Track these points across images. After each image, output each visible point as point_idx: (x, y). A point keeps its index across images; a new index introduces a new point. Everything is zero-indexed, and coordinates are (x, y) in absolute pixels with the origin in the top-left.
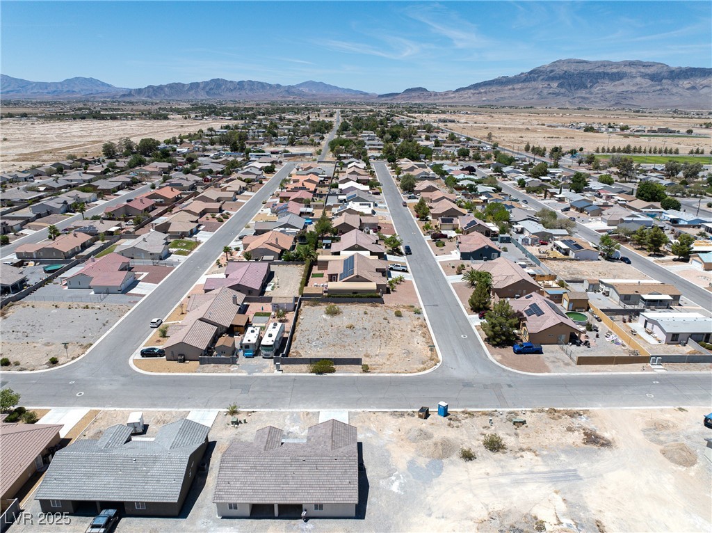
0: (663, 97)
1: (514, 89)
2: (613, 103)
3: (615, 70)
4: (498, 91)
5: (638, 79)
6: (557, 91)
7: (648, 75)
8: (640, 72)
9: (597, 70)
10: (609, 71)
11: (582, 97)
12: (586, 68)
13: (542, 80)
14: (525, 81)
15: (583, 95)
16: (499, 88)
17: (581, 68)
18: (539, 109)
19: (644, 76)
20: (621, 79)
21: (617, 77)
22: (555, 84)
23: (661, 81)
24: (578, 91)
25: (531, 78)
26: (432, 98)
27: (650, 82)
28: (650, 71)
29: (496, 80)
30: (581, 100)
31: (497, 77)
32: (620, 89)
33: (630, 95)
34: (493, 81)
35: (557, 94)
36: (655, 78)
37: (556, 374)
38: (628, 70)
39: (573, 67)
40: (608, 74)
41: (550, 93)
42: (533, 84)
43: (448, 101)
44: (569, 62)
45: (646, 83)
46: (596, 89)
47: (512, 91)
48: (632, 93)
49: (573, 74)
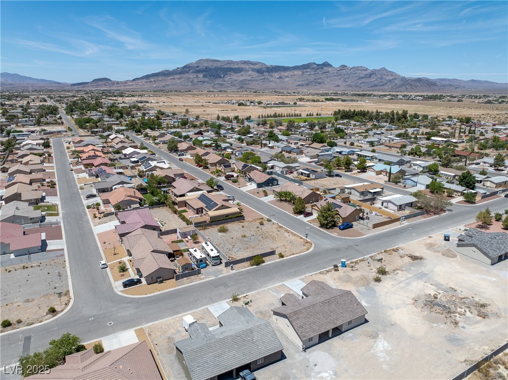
0: (266, 83)
1: (174, 79)
2: (238, 87)
3: (236, 66)
4: (163, 80)
5: (250, 72)
6: (203, 80)
7: (255, 69)
8: (250, 68)
9: (225, 66)
10: (233, 67)
11: (220, 84)
12: (219, 65)
13: (192, 72)
14: (180, 73)
15: (220, 82)
16: (164, 78)
17: (216, 65)
18: (195, 92)
19: (253, 70)
20: (241, 72)
21: (238, 71)
22: (201, 76)
23: (263, 73)
24: (216, 80)
25: (184, 71)
26: (116, 85)
27: (257, 74)
28: (256, 67)
29: (161, 72)
30: (219, 86)
31: (161, 71)
32: (241, 78)
33: (247, 82)
34: (159, 73)
35: (204, 82)
36: (259, 71)
37: (369, 235)
38: (243, 66)
39: (210, 64)
40: (232, 69)
41: (199, 81)
42: (186, 75)
43: (128, 87)
44: (208, 60)
45: (255, 74)
46: (227, 78)
47: (173, 80)
48: (248, 81)
49: (212, 69)
